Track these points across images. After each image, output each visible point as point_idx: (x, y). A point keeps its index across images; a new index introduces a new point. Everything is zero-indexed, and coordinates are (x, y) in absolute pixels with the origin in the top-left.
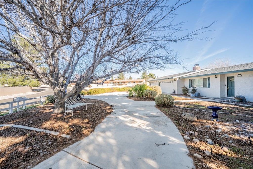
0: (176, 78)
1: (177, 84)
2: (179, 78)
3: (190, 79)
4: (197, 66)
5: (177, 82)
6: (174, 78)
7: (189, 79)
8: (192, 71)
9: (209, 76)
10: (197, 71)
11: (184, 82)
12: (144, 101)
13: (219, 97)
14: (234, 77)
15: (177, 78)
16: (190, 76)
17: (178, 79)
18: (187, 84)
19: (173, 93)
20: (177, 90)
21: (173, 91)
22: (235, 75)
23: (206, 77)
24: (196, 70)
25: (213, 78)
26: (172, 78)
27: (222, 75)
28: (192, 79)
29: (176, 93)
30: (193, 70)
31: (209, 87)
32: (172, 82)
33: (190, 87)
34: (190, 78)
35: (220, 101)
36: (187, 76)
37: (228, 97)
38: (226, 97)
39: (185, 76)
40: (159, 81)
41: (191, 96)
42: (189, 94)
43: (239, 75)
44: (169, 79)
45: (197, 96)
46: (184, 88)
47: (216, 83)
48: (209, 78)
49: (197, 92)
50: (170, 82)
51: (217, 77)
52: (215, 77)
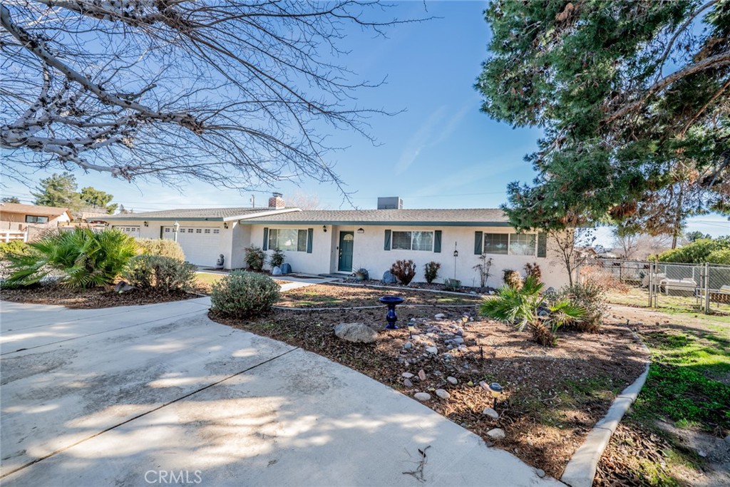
0: (229, 222)
1: (233, 238)
2: (239, 221)
3: (267, 228)
4: (278, 198)
5: (233, 232)
6: (226, 219)
7: (265, 228)
8: (267, 207)
9: (311, 226)
10: (279, 209)
11: (250, 233)
12: (137, 307)
13: (328, 272)
14: (352, 233)
15: (234, 221)
16: (266, 219)
17: (235, 224)
18: (257, 240)
19: (218, 264)
20: (232, 255)
21: (220, 258)
22: (355, 228)
23: (305, 227)
24: (277, 208)
25: (318, 230)
26: (221, 219)
27: (335, 225)
28: (271, 227)
29: (229, 265)
30: (271, 205)
31: (310, 251)
32: (216, 232)
33: (265, 249)
34: (266, 226)
35: (337, 281)
36: (260, 219)
37: (340, 272)
38: (337, 271)
39: (257, 219)
40: (158, 224)
41: (274, 273)
42: (267, 267)
43: (361, 229)
44: (207, 219)
45: (285, 272)
46: (250, 250)
47: (324, 243)
48: (311, 231)
49: (285, 261)
50: (207, 231)
51: (325, 231)
52: (322, 229)
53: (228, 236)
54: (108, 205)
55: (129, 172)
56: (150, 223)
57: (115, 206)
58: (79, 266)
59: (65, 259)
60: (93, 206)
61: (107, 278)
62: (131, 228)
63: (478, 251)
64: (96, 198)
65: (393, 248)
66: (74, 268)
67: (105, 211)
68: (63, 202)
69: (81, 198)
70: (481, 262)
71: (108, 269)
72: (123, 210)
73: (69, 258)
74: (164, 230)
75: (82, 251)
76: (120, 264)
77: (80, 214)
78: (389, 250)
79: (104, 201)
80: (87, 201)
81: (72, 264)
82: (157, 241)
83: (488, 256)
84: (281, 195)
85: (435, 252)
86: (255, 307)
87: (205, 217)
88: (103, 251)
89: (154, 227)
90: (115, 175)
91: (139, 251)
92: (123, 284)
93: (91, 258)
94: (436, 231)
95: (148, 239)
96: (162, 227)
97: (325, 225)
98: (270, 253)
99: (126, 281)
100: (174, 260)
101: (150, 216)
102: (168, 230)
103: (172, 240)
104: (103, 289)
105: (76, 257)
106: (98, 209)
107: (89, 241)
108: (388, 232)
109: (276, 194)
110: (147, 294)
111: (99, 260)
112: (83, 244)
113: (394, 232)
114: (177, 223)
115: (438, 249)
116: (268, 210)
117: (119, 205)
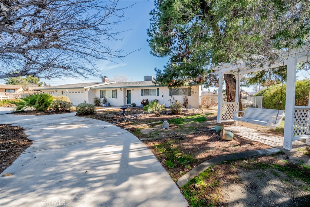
0: (87, 88)
1: (89, 94)
2: (90, 88)
5: (88, 92)
6: (85, 88)
9: (116, 89)
10: (106, 83)
11: (95, 92)
13: (123, 105)
14: (130, 91)
15: (89, 88)
16: (101, 87)
17: (89, 89)
18: (98, 95)
20: (89, 101)
21: (84, 102)
22: (131, 89)
23: (114, 89)
24: (106, 82)
25: (119, 90)
26: (83, 88)
27: (125, 88)
30: (103, 81)
31: (116, 98)
32: (82, 92)
33: (101, 98)
34: (101, 89)
36: (98, 87)
37: (128, 105)
38: (127, 104)
39: (97, 87)
40: (61, 90)
41: (103, 106)
42: (101, 104)
43: (133, 89)
44: (78, 88)
45: (108, 105)
46: (95, 98)
47: (121, 94)
48: (116, 90)
49: (108, 102)
50: (79, 92)
51: (121, 90)
52: (120, 90)
53: (87, 94)
54: (39, 83)
55: (50, 78)
56: (58, 90)
57: (42, 83)
58: (37, 105)
59: (32, 103)
60: (32, 83)
61: (45, 108)
62: (50, 92)
63: (170, 95)
64: (33, 80)
65: (144, 95)
66: (35, 105)
67: (38, 86)
68: (19, 83)
69: (26, 80)
70: (171, 98)
71: (46, 105)
72: (45, 85)
73: (33, 102)
74: (63, 93)
75: (37, 100)
76: (49, 104)
77: (27, 88)
78: (143, 96)
79: (36, 81)
80: (29, 81)
81: (35, 104)
82: (60, 96)
83: (173, 96)
84: (107, 77)
85: (157, 96)
86: (87, 112)
87: (78, 87)
88: (43, 100)
89: (59, 91)
90: (46, 79)
91: (54, 100)
92: (50, 110)
93: (40, 102)
94: (157, 89)
95: (57, 96)
96: (62, 92)
97: (121, 88)
98: (102, 99)
99: (51, 108)
100: (65, 102)
101: (57, 88)
102: (65, 93)
103: (65, 96)
104: (44, 111)
105: (35, 102)
106: (34, 85)
107: (39, 97)
108: (142, 90)
109: (105, 77)
110: (58, 112)
111: (43, 103)
112: (37, 98)
113: (144, 90)
114: (67, 90)
115: (158, 95)
116: (102, 83)
117: (43, 83)
